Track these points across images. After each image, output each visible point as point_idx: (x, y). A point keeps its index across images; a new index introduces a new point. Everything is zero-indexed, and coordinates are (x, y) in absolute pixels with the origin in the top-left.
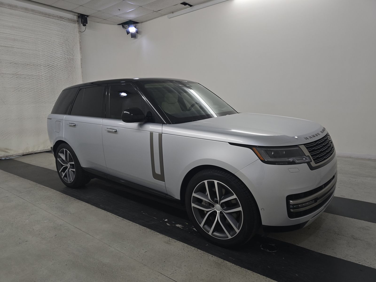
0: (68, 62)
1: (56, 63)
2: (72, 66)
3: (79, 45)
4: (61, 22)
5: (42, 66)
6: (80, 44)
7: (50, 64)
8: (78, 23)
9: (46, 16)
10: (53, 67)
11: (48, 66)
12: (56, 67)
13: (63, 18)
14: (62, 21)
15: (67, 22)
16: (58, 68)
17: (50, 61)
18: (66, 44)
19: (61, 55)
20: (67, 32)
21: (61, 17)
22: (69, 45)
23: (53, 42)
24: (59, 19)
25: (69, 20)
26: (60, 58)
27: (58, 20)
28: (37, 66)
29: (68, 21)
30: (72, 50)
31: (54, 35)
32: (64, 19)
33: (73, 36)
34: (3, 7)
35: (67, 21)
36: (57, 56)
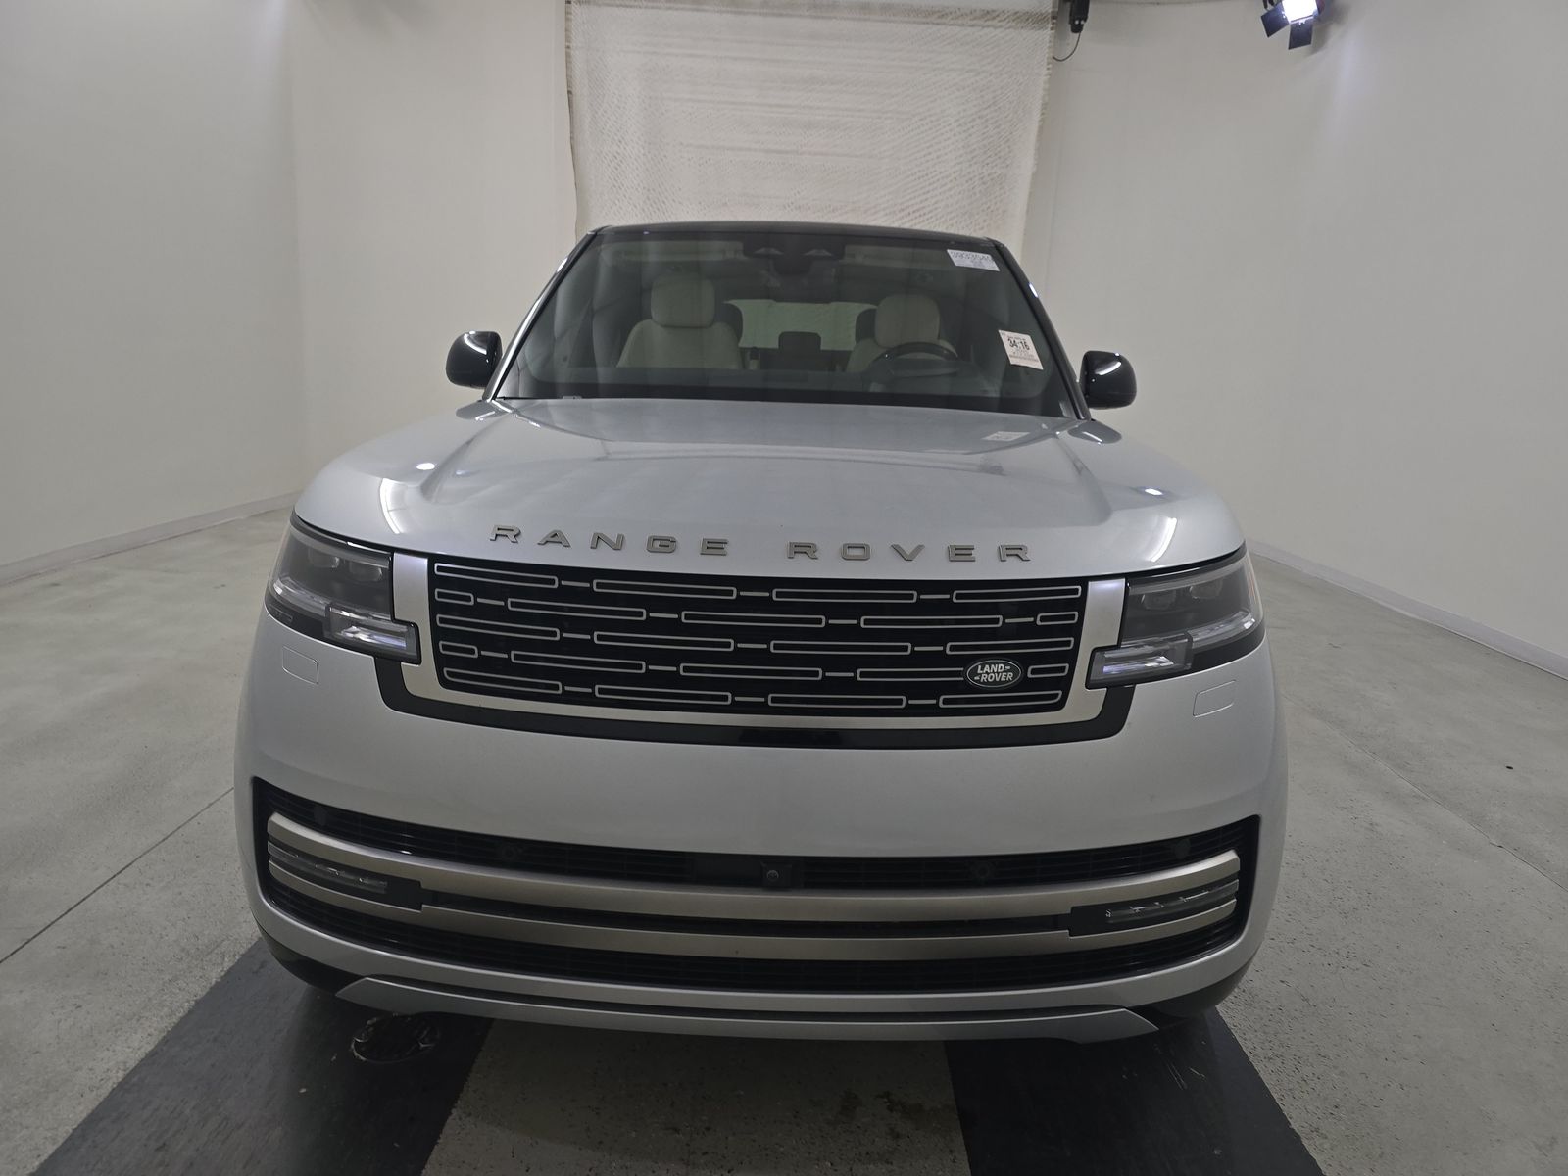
0: (980, 191)
1: (933, 201)
2: (992, 208)
3: (1036, 116)
4: (986, 30)
5: (882, 213)
6: (1043, 114)
7: (911, 203)
8: (1053, 24)
9: (928, 20)
10: (917, 214)
11: (902, 214)
12: (930, 215)
13: (994, 14)
14: (988, 27)
15: (1006, 29)
16: (938, 216)
17: (913, 192)
18: (987, 120)
19: (957, 168)
20: (1000, 68)
21: (988, 12)
22: (996, 121)
23: (938, 120)
24: (981, 22)
25: (1018, 17)
26: (953, 176)
27: (973, 26)
28: (866, 211)
29: (1014, 24)
30: (1009, 140)
31: (945, 89)
32: (996, 21)
33: (1021, 84)
34: (791, 16)
35: (1010, 24)
36: (943, 170)
